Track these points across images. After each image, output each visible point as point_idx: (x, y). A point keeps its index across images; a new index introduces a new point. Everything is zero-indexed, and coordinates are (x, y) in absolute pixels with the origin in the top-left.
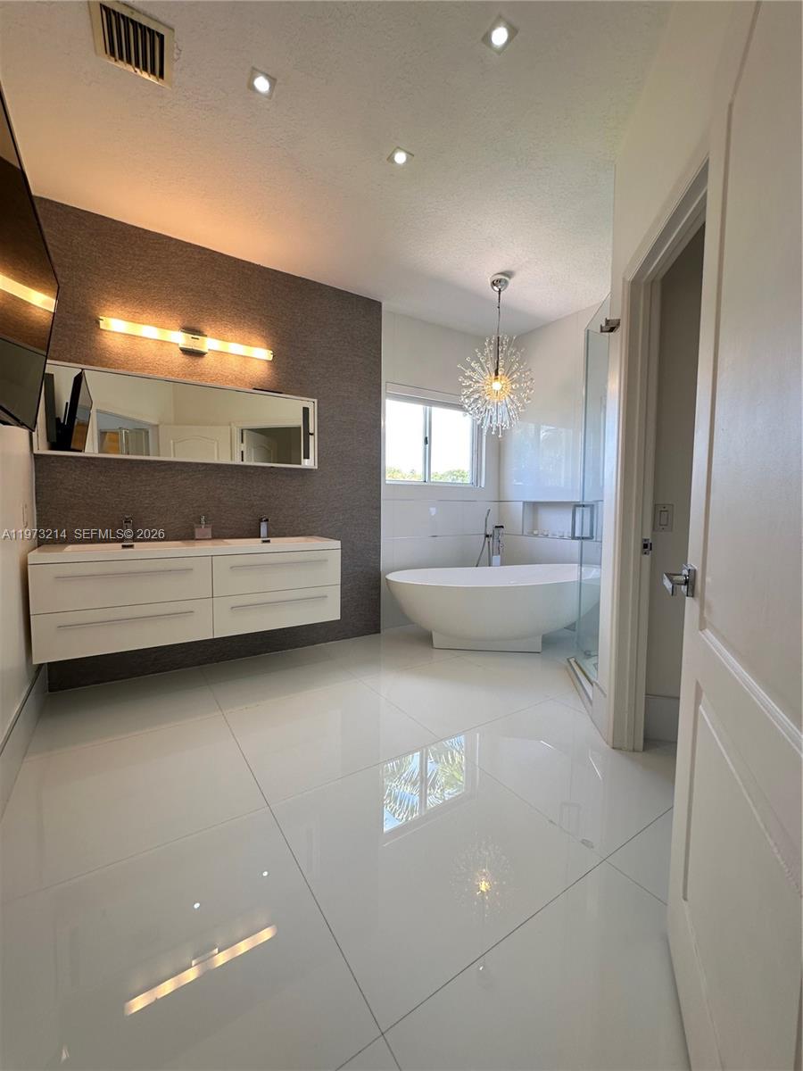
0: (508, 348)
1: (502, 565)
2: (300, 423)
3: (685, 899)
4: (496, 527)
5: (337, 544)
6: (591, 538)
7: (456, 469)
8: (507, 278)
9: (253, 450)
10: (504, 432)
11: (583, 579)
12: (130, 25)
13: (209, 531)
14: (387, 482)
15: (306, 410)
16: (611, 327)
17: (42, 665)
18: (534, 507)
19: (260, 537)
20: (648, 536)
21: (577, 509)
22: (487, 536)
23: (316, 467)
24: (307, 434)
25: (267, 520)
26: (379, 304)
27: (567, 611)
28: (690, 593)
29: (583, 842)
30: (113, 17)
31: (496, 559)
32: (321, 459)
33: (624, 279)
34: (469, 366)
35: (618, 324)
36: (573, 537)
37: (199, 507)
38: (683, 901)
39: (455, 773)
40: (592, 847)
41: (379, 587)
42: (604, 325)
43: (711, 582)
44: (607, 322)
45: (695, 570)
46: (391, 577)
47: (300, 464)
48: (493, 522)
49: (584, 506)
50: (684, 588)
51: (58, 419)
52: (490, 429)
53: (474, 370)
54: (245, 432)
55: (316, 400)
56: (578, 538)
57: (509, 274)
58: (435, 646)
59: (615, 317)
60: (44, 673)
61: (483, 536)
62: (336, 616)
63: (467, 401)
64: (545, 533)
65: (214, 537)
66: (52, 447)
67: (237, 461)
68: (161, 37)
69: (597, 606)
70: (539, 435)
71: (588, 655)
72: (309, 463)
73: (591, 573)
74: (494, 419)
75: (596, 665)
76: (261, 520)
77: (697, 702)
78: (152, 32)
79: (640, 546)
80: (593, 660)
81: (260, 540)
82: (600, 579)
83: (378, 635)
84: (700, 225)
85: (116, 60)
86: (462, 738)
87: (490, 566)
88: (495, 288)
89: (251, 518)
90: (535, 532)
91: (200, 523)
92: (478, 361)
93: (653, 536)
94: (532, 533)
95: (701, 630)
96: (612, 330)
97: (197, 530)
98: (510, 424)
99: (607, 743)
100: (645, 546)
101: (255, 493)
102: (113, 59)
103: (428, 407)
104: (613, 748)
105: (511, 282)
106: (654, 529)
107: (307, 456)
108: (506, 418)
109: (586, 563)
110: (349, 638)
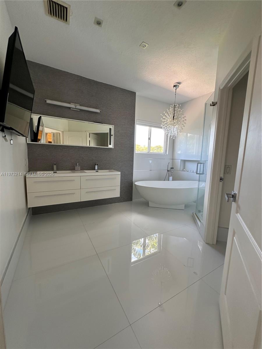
0: (178, 109)
1: (172, 180)
2: (108, 131)
3: (225, 295)
4: (171, 168)
5: (119, 173)
6: (203, 174)
7: (159, 145)
8: (179, 85)
9: (93, 140)
10: (175, 137)
11: (199, 187)
12: (57, 5)
13: (80, 168)
14: (136, 152)
15: (110, 129)
16: (214, 104)
17: (30, 208)
18: (184, 161)
19: (95, 170)
20: (222, 176)
21: (199, 164)
22: (168, 171)
23: (113, 148)
24: (111, 135)
25: (97, 165)
26: (135, 93)
27: (194, 196)
28: (234, 201)
29: (194, 273)
30: (51, 2)
31: (171, 178)
32: (115, 145)
33: (219, 88)
34: (164, 115)
35: (217, 103)
36: (197, 173)
37: (76, 160)
38: (224, 295)
39: (155, 244)
40: (197, 274)
41: (132, 186)
42: (211, 103)
43: (241, 199)
44: (212, 102)
45: (236, 194)
46: (136, 183)
47: (108, 146)
48: (170, 167)
49: (201, 163)
50: (232, 199)
51: (34, 131)
52: (171, 136)
53: (166, 116)
54: (91, 134)
55: (114, 126)
56: (199, 174)
57: (179, 83)
58: (150, 206)
59: (216, 101)
60: (31, 210)
61: (167, 171)
62: (119, 196)
63: (163, 126)
64: (188, 170)
65: (81, 170)
66: (32, 141)
67: (88, 145)
68: (67, 8)
69: (204, 196)
70: (188, 135)
71: (200, 211)
72: (111, 146)
73: (202, 185)
74: (172, 132)
75: (202, 215)
76: (96, 165)
77: (234, 236)
78: (64, 7)
79: (219, 179)
80: (201, 213)
81: (95, 171)
82: (205, 187)
83: (131, 201)
84: (248, 71)
85: (52, 16)
86: (157, 234)
87: (169, 180)
88: (175, 88)
89: (92, 164)
90: (184, 170)
91: (77, 165)
92: (168, 113)
93: (224, 176)
94: (183, 170)
95: (236, 213)
96: (214, 105)
97: (76, 167)
98: (178, 134)
99: (204, 241)
100: (221, 179)
101: (94, 156)
102: (51, 16)
103: (150, 128)
104: (206, 243)
105: (180, 86)
106: (224, 173)
107: (110, 144)
108: (176, 132)
109: (201, 181)
110: (122, 202)
